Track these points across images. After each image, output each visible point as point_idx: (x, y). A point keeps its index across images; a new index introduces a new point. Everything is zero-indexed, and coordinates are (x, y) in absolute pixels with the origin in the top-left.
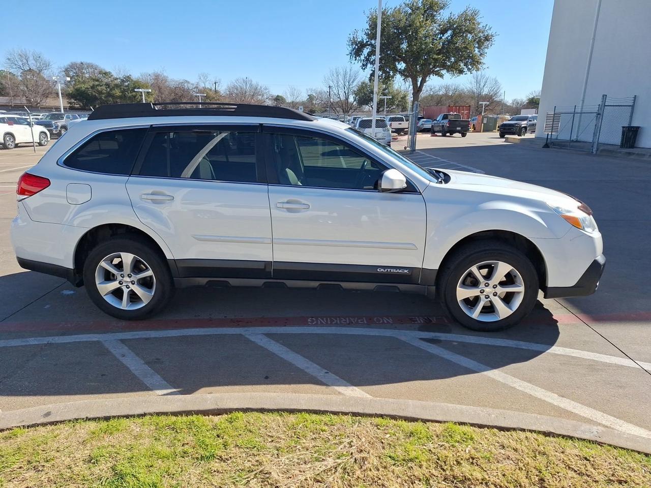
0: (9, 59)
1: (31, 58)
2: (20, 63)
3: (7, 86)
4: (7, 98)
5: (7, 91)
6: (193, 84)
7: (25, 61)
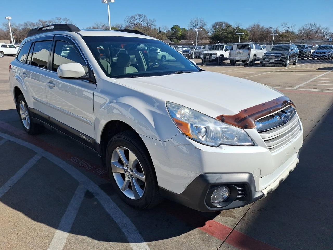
0: (191, 23)
1: (199, 22)
2: (195, 24)
3: (187, 35)
4: (186, 41)
5: (187, 37)
6: (274, 29)
7: (197, 23)
